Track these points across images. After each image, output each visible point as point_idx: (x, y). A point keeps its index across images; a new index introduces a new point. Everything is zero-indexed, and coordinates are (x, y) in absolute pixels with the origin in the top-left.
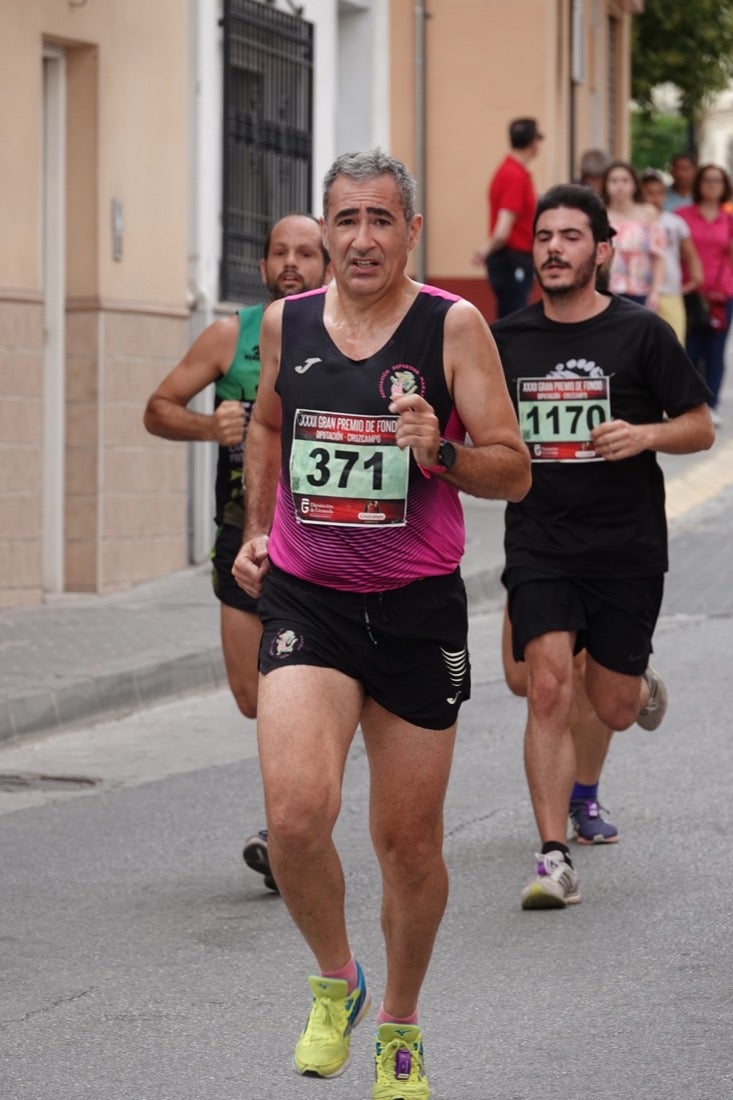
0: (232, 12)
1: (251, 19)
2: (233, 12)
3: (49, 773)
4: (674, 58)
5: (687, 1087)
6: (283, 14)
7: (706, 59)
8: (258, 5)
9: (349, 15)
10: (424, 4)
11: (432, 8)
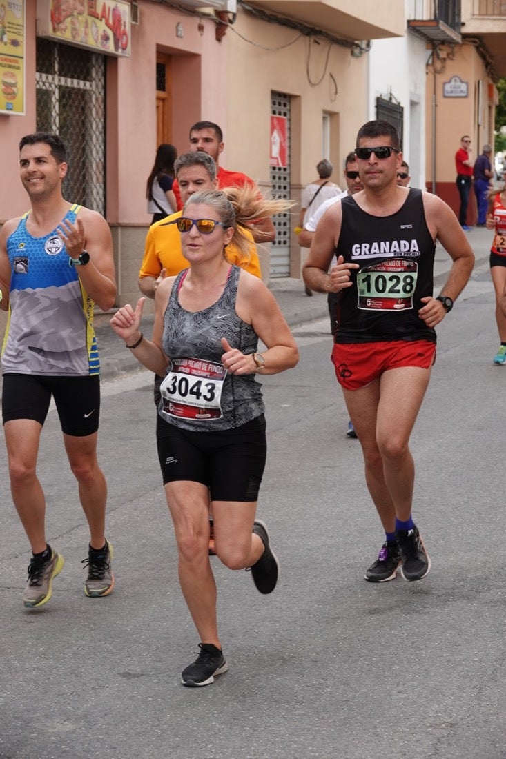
1: (384, 105)
2: (379, 103)
3: (323, 332)
6: (395, 104)
8: (387, 101)
9: (413, 104)
10: (435, 102)
11: (438, 103)
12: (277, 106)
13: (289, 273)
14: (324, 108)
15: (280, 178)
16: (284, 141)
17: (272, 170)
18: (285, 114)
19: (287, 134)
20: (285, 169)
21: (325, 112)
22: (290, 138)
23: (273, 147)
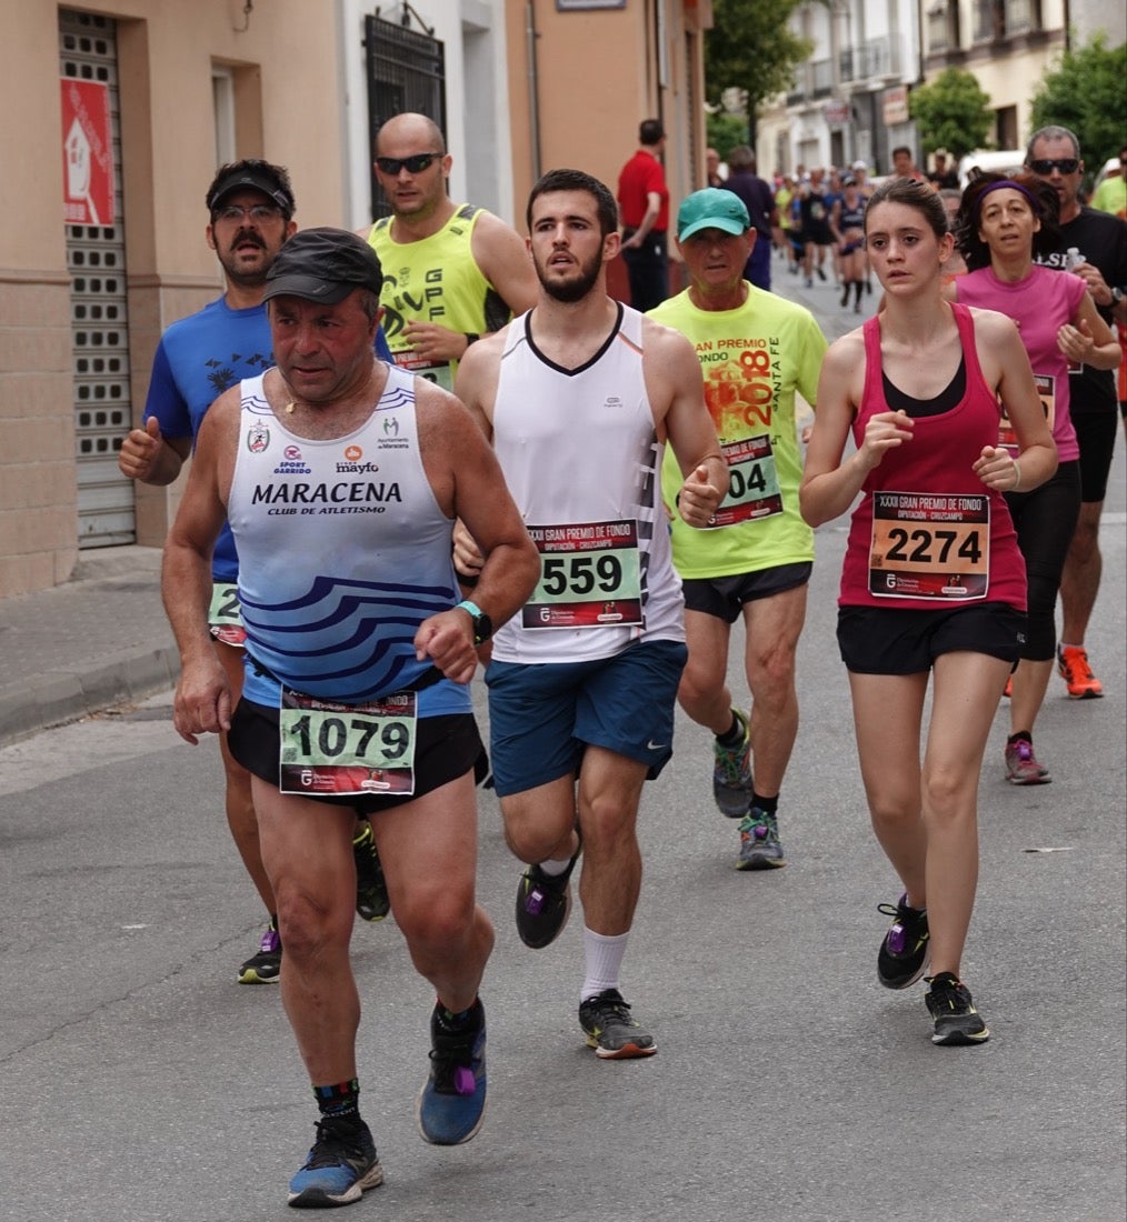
0: (374, 33)
1: (387, 38)
4: (738, 66)
5: (834, 997)
6: (416, 36)
7: (765, 66)
8: (395, 26)
9: (472, 34)
10: (533, 25)
11: (540, 29)
12: (78, 50)
13: (133, 532)
14: (215, 53)
15: (95, 259)
16: (104, 150)
17: (70, 237)
18: (103, 75)
19: (111, 132)
20: (109, 233)
21: (217, 63)
22: (119, 142)
23: (72, 168)
